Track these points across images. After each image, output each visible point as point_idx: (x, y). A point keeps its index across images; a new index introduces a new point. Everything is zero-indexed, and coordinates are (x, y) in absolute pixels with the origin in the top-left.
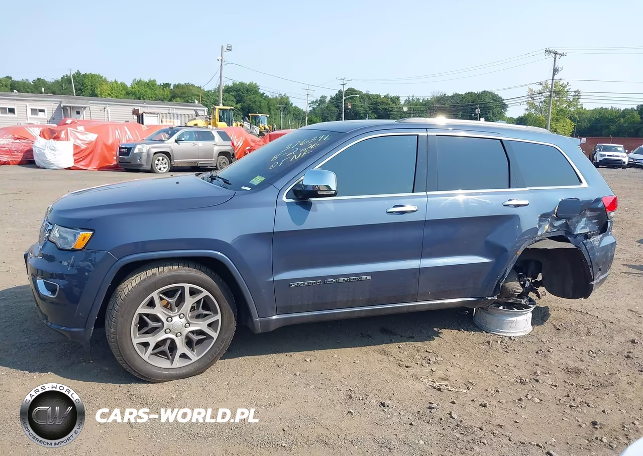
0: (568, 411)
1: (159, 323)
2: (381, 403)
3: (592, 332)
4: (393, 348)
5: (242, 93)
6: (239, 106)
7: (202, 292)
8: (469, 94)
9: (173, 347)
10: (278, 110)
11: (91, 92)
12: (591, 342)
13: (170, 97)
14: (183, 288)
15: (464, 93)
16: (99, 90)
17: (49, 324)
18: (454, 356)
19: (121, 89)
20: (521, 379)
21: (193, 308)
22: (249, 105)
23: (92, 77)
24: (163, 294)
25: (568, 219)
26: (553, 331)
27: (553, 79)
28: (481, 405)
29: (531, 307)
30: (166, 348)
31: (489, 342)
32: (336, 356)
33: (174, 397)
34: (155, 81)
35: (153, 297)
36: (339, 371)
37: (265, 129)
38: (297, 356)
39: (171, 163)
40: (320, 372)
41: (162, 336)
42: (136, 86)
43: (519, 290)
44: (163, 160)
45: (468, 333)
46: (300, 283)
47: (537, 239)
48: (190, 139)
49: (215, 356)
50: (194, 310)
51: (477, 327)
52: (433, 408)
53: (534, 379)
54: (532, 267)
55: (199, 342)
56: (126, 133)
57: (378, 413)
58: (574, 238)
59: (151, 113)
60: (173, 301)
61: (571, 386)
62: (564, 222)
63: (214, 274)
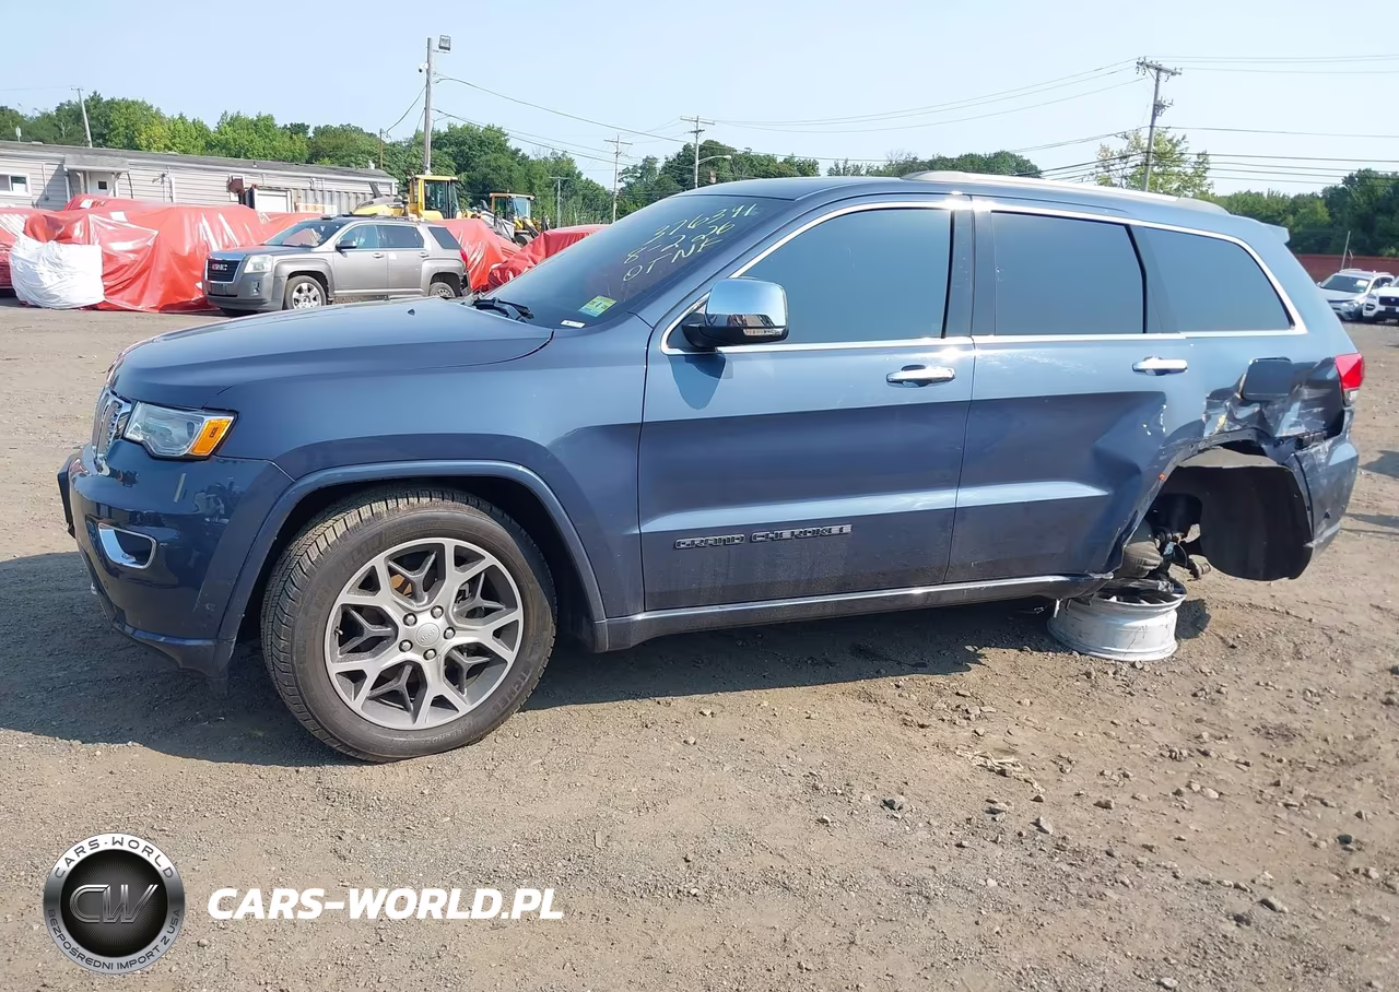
0: (1284, 815)
1: (387, 627)
2: (884, 801)
3: (1306, 652)
4: (884, 686)
5: (470, 148)
6: (463, 177)
7: (483, 557)
8: (968, 160)
9: (417, 682)
10: (549, 187)
11: (125, 141)
12: (1305, 674)
13: (307, 157)
14: (441, 547)
15: (957, 156)
16: (144, 136)
17: (129, 630)
18: (1019, 702)
19: (195, 135)
20: (1171, 751)
21: (461, 593)
22: (485, 176)
23: (127, 108)
24: (396, 561)
25: (1265, 403)
26: (1221, 649)
27: (1152, 127)
28: (1098, 804)
29: (1176, 599)
30: (400, 684)
31: (1088, 675)
32: (766, 704)
33: (426, 792)
34: (272, 118)
35: (373, 568)
36: (777, 735)
37: (525, 227)
38: (682, 704)
39: (327, 296)
40: (738, 738)
41: (392, 657)
42: (228, 129)
43: (1155, 560)
44: (309, 290)
45: (1040, 655)
46: (697, 540)
47: (1201, 446)
48: (367, 246)
49: (510, 702)
50: (464, 599)
51: (1059, 643)
52: (999, 811)
53: (1198, 750)
54: (1180, 511)
55: (476, 670)
56: (222, 229)
57: (881, 822)
58: (1275, 446)
59: (270, 189)
60: (418, 577)
61: (1279, 764)
62: (1257, 409)
63: (507, 517)
